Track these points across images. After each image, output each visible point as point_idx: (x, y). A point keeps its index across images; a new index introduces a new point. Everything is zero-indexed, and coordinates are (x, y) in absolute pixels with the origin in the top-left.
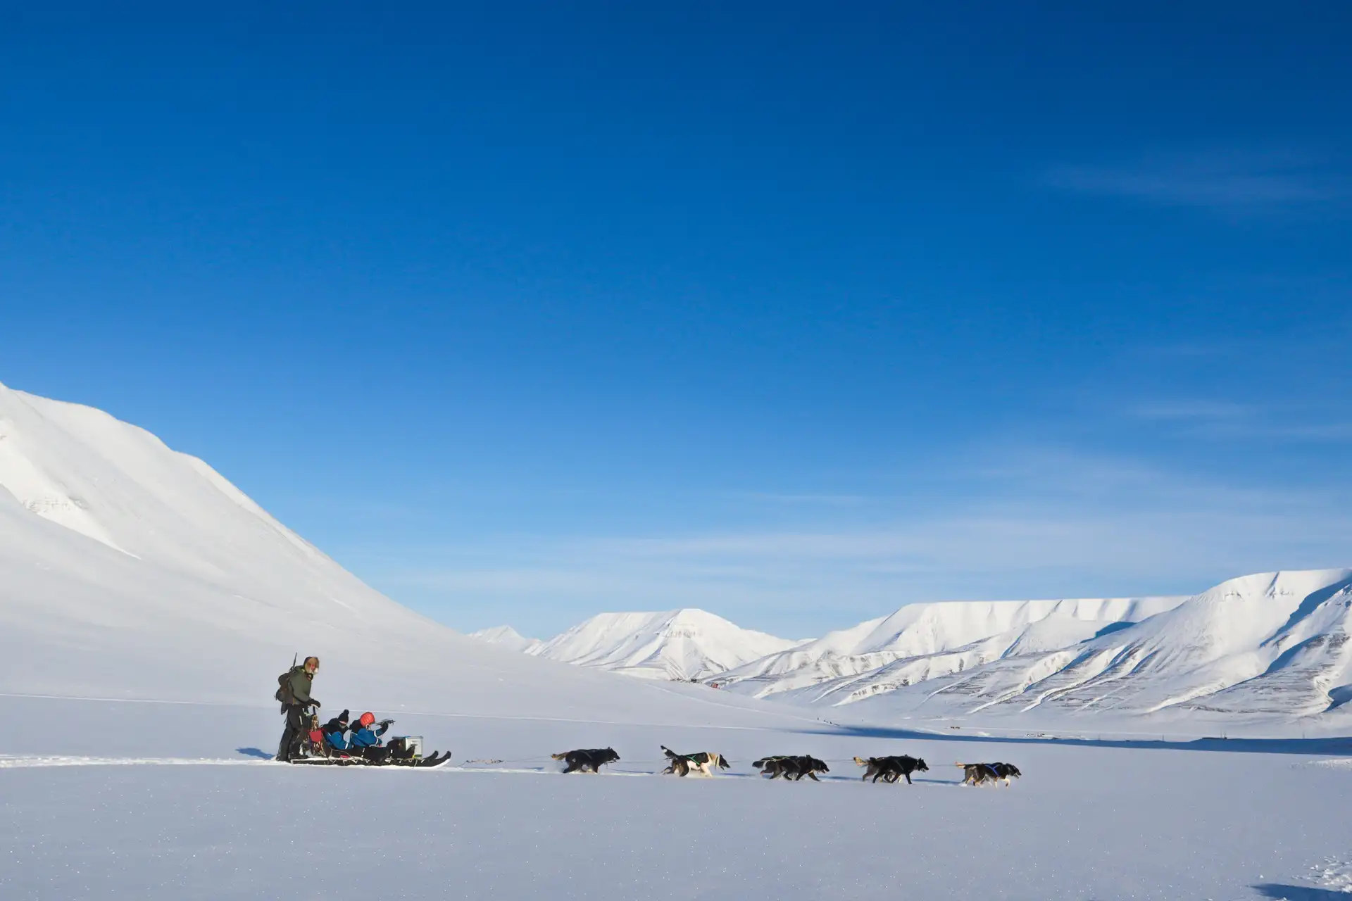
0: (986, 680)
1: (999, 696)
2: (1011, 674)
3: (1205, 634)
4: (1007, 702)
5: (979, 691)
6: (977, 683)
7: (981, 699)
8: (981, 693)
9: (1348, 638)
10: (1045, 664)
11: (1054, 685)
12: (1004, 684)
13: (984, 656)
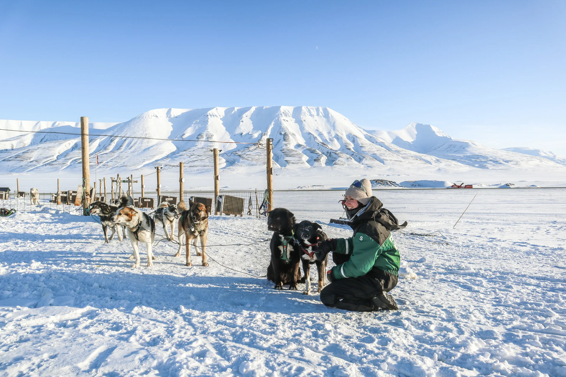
0: (32, 154)
1: (43, 161)
2: (48, 151)
3: (147, 132)
4: (49, 164)
5: (30, 159)
6: (27, 155)
7: (31, 164)
8: (32, 160)
9: (213, 135)
10: (65, 146)
11: (75, 156)
12: (45, 156)
13: (25, 143)
